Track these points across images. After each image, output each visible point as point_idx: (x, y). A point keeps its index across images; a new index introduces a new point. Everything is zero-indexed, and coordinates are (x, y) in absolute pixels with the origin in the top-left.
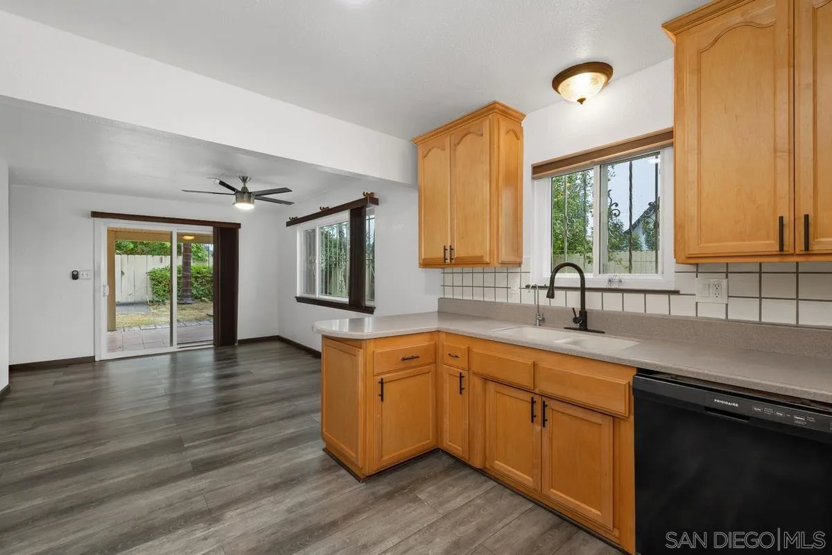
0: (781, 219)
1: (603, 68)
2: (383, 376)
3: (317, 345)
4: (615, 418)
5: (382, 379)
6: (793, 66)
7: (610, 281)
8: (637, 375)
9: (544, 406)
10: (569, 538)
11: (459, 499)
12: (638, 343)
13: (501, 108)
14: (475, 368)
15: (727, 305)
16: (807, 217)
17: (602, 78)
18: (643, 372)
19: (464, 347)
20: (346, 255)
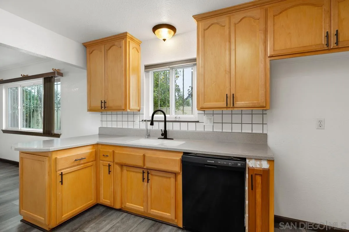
0: (227, 94)
1: (172, 28)
2: (62, 171)
3: (17, 159)
4: (176, 174)
5: (62, 173)
6: (230, 42)
7: (176, 117)
8: (183, 155)
9: (148, 173)
10: (158, 229)
11: (108, 226)
12: (185, 142)
13: (130, 36)
14: (116, 161)
15: (213, 126)
16: (233, 94)
17: (172, 32)
18: (185, 153)
19: (111, 151)
20: (41, 104)
